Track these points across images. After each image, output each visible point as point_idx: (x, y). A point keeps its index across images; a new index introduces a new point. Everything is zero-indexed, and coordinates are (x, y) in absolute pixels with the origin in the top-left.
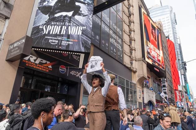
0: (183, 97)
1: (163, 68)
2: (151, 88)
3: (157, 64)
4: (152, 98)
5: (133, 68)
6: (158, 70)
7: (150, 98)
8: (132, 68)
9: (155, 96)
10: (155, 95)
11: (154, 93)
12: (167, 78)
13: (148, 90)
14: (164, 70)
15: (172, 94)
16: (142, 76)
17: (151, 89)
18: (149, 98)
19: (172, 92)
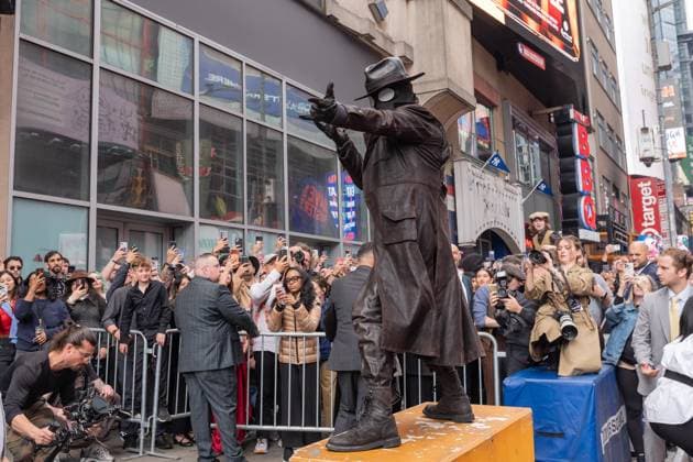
0: (663, 193)
1: (568, 46)
2: (497, 156)
3: (532, 26)
4: (502, 219)
5: (387, 39)
6: (539, 61)
7: (491, 216)
8: (379, 42)
9: (524, 205)
10: (520, 200)
11: (519, 190)
12: (593, 114)
13: (478, 171)
14: (576, 59)
15: (617, 196)
16: (440, 87)
17: (496, 161)
18: (485, 216)
19: (616, 189)
